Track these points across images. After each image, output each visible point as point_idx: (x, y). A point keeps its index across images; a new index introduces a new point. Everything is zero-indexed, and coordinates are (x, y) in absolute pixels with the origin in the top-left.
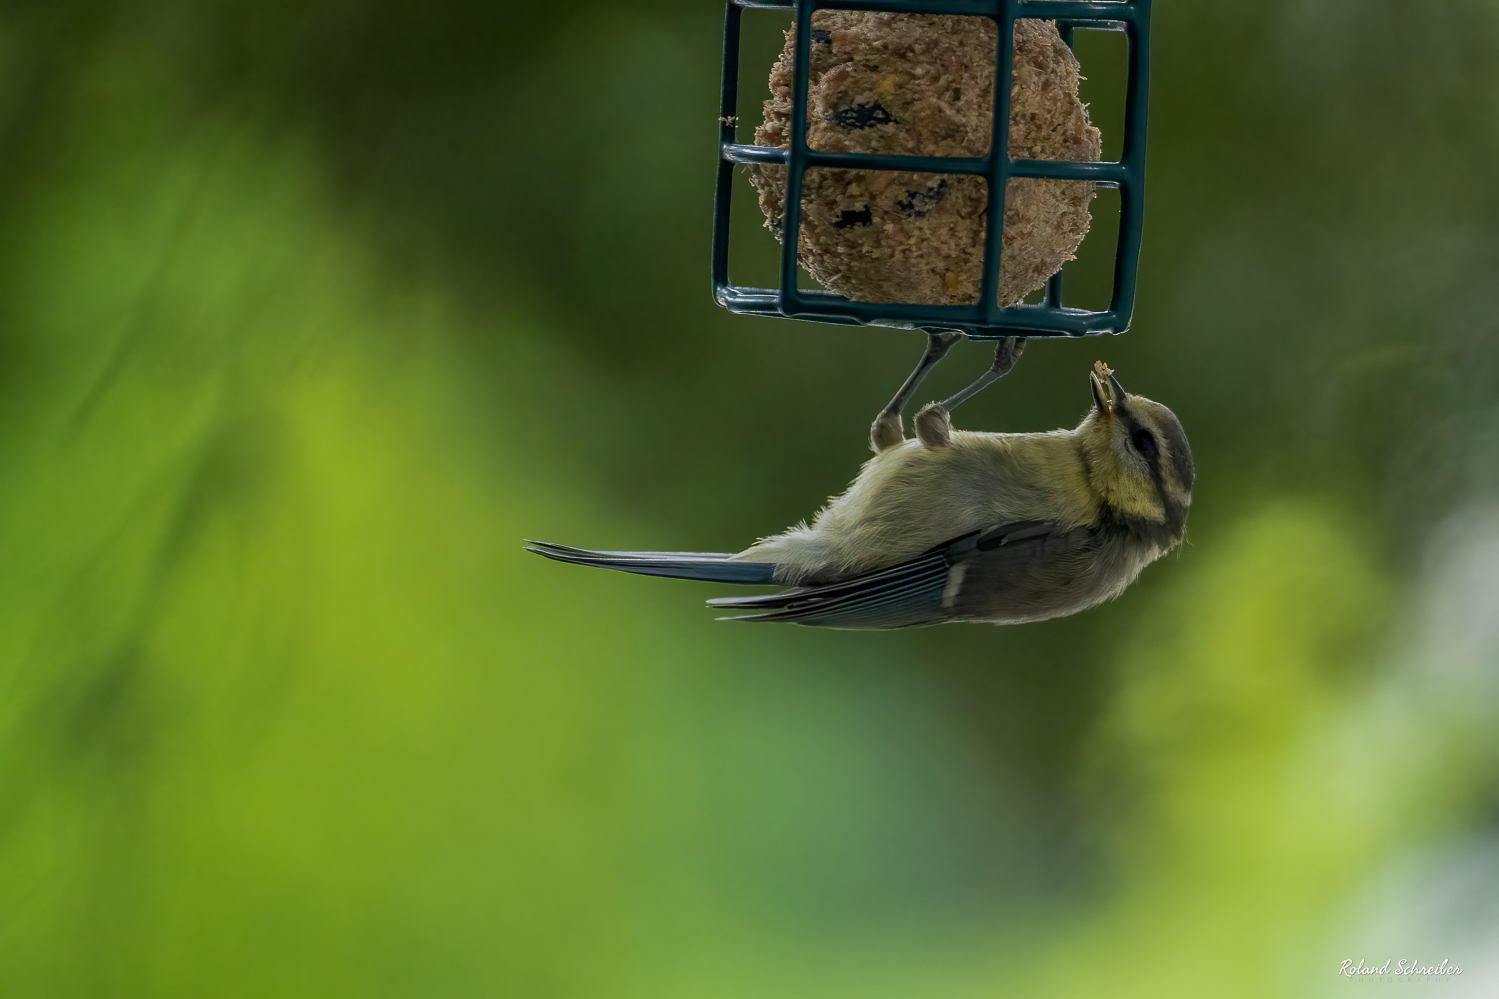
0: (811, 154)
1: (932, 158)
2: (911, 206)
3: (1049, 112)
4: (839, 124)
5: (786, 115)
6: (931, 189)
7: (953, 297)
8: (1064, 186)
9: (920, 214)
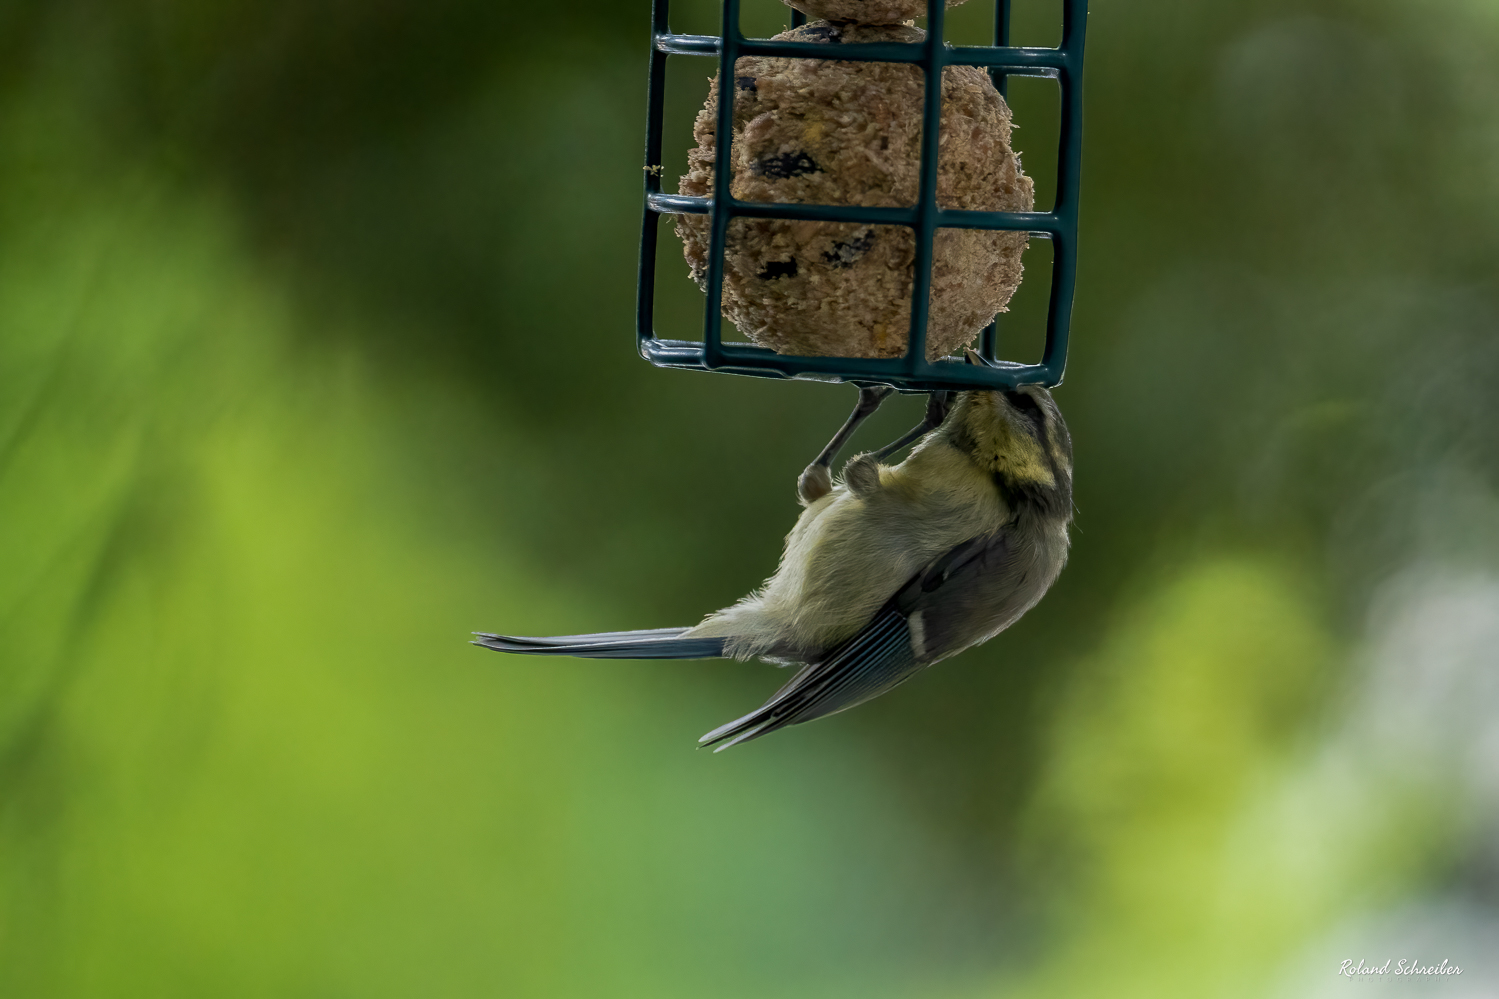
0: (737, 205)
1: (858, 208)
2: (837, 257)
3: (979, 160)
4: (764, 173)
5: (710, 164)
6: (858, 240)
7: (881, 350)
8: (994, 237)
9: (846, 265)
